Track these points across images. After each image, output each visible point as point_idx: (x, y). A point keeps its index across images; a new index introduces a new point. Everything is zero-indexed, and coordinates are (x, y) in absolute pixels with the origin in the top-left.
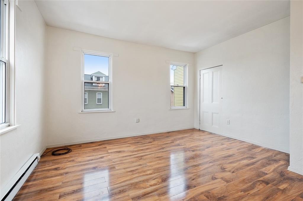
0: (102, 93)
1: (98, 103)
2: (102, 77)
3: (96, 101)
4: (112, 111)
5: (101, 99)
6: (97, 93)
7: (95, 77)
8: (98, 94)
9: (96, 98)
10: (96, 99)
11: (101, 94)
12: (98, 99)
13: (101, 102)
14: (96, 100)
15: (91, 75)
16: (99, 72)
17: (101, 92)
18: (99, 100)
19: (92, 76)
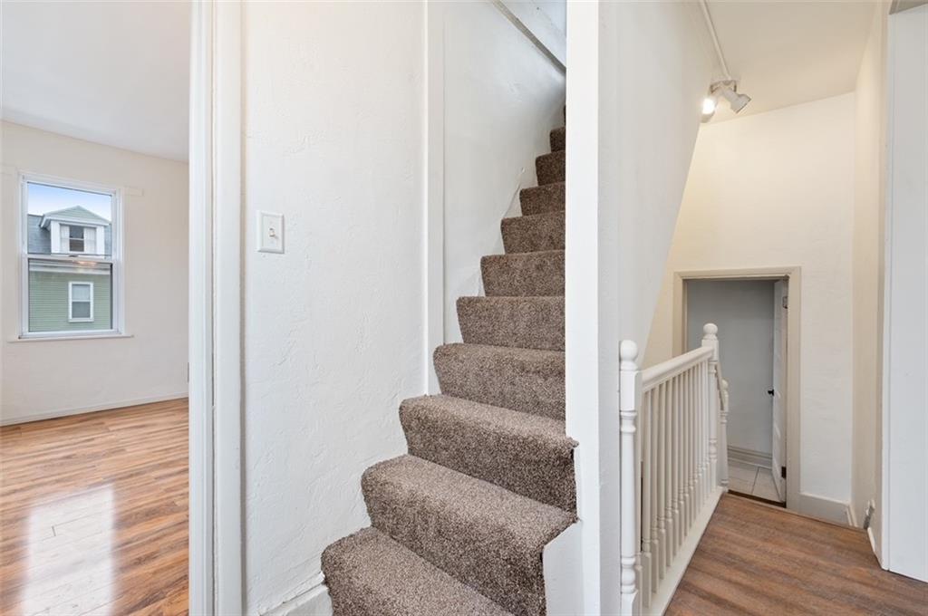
0: (92, 284)
1: (73, 317)
2: (95, 228)
3: (67, 312)
4: (124, 334)
5: (89, 303)
6: (70, 284)
7: (61, 225)
8: (73, 285)
9: (67, 300)
10: (68, 304)
11: (88, 286)
12: (73, 303)
13: (89, 316)
14: (67, 308)
15: (43, 217)
16: (79, 211)
17: (89, 281)
18: (82, 308)
19: (49, 222)
